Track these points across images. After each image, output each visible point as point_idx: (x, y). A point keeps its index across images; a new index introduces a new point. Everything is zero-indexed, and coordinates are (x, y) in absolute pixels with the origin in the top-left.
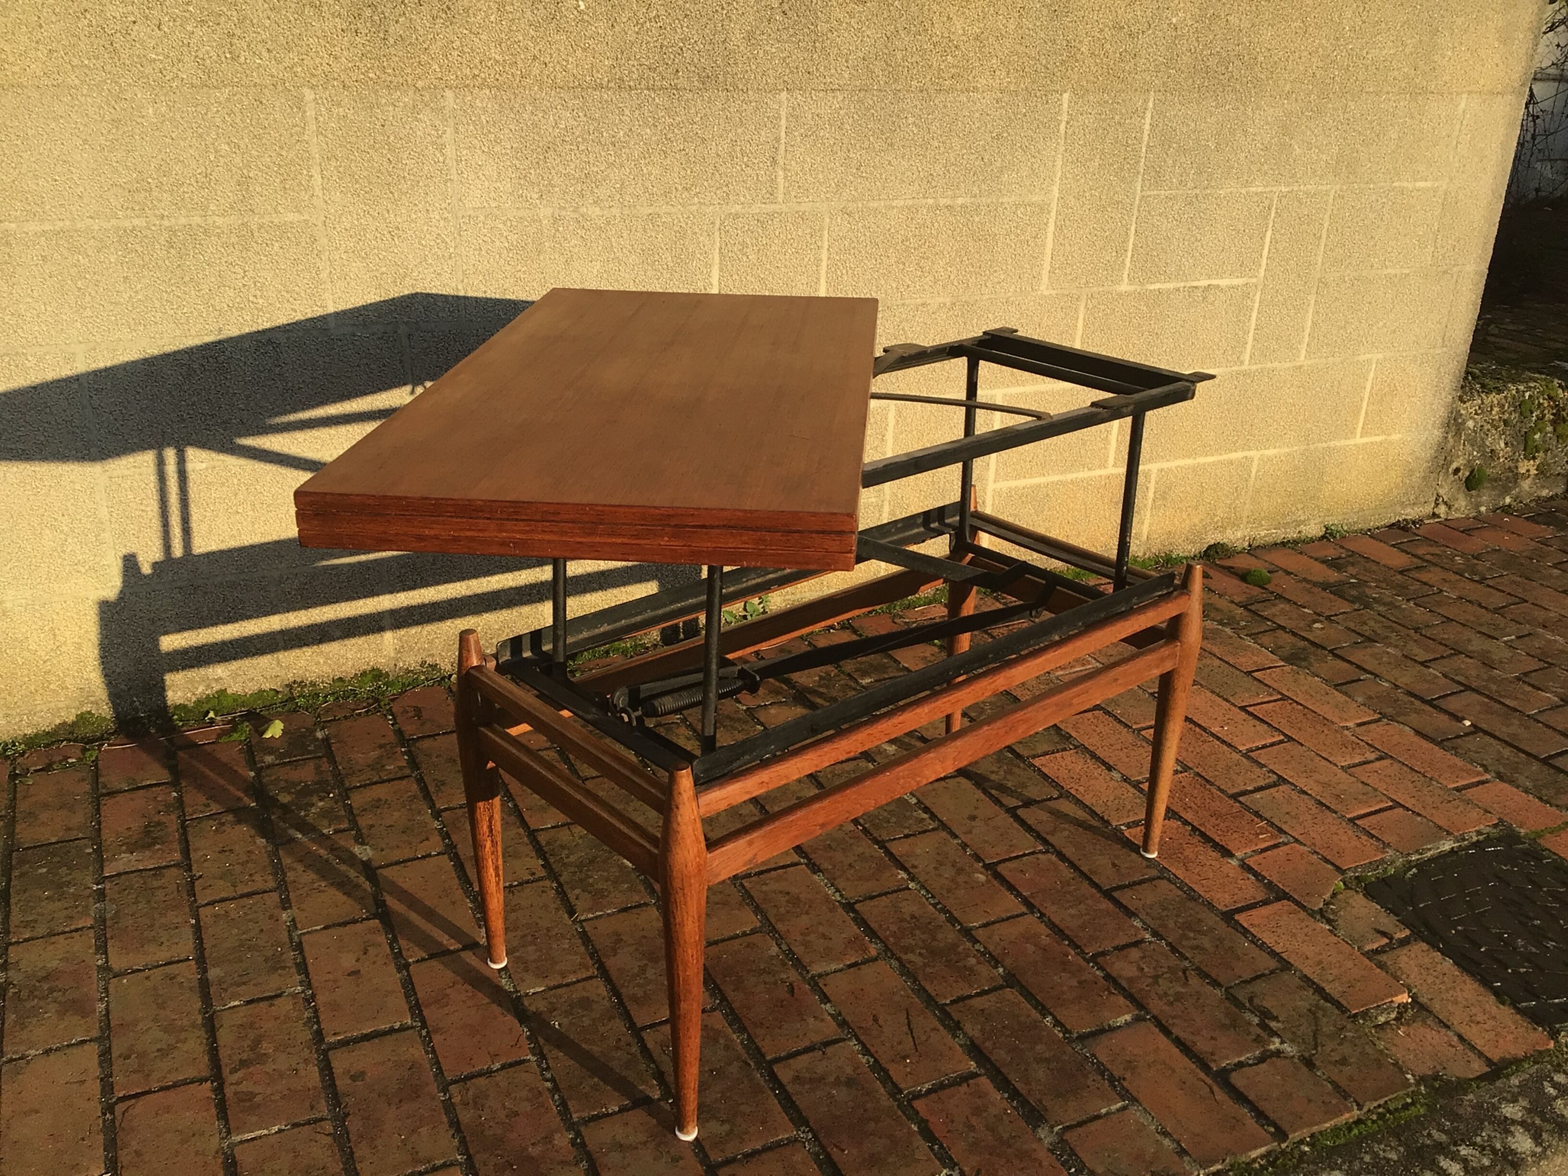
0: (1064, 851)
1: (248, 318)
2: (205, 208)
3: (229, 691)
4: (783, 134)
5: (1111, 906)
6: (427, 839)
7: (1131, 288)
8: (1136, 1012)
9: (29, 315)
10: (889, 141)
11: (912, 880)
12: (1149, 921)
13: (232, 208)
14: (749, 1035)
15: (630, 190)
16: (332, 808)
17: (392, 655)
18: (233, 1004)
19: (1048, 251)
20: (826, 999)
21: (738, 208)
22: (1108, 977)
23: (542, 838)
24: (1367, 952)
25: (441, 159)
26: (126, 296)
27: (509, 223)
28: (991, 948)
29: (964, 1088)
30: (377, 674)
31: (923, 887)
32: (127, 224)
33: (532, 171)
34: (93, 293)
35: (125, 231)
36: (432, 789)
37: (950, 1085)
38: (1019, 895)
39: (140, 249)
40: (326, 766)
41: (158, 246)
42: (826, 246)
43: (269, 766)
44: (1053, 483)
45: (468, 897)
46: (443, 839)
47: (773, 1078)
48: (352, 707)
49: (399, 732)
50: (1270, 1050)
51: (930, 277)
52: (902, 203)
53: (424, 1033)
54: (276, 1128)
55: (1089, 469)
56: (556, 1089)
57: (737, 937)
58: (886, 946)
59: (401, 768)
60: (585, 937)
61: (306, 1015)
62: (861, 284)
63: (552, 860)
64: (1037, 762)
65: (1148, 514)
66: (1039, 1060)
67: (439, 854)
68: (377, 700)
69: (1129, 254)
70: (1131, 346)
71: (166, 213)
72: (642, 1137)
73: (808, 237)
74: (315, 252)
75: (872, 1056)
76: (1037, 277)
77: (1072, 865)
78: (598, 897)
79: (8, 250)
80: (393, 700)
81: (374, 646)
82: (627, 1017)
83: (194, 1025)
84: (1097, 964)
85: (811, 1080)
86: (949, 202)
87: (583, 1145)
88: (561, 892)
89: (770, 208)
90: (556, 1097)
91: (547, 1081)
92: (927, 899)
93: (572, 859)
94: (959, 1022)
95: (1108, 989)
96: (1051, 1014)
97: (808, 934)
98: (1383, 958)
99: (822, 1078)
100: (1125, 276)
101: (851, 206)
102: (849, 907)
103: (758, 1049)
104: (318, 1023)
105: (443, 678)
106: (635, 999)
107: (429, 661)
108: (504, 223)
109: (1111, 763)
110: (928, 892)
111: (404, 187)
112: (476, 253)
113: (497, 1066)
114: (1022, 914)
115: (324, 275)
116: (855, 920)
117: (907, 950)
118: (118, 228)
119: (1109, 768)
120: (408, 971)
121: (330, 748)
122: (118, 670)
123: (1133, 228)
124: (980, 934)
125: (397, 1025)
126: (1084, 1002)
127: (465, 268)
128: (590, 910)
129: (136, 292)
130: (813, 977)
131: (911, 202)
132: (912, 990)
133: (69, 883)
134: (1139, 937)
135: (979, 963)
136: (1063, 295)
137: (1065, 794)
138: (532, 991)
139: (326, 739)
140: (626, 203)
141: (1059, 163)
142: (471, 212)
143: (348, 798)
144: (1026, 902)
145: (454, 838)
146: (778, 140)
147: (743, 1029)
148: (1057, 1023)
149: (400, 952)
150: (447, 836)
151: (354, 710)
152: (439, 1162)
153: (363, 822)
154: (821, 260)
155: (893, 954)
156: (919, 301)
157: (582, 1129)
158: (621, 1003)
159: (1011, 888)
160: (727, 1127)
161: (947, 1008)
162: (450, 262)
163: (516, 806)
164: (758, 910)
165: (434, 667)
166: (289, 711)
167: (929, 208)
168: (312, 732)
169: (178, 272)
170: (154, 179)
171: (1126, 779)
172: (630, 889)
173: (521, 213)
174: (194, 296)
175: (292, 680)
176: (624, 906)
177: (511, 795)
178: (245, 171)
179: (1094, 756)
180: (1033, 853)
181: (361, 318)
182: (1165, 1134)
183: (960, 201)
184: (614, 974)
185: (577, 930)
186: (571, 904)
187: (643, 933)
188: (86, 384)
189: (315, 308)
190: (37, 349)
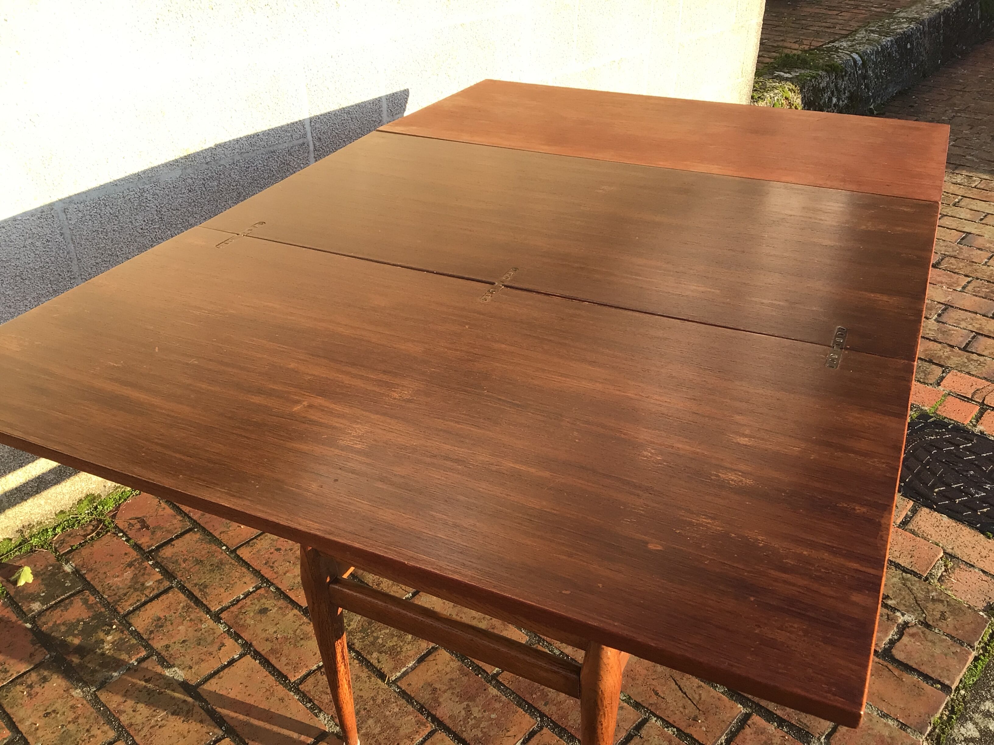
6: (223, 645)
16: (121, 639)
24: (899, 525)
29: (747, 730)
36: (199, 595)
37: (738, 731)
40: (92, 599)
43: (41, 613)
45: (290, 690)
46: (236, 641)
48: (82, 532)
49: (137, 547)
50: (900, 624)
59: (159, 582)
67: (241, 656)
68: (100, 521)
75: (674, 727)
78: (395, 654)
80: (114, 516)
88: (362, 659)
98: (910, 526)
121: (85, 579)
128: (395, 669)
139: (76, 571)
143: (131, 625)
145: (246, 635)
150: (237, 636)
151: (85, 536)
153: (158, 644)
163: (277, 589)
166: (27, 552)
168: (60, 567)
172: (414, 640)
175: (20, 526)
176: (418, 656)
177: (268, 580)
182: (886, 716)
184: (448, 722)
185: (395, 691)
186: (376, 668)
187: (448, 676)
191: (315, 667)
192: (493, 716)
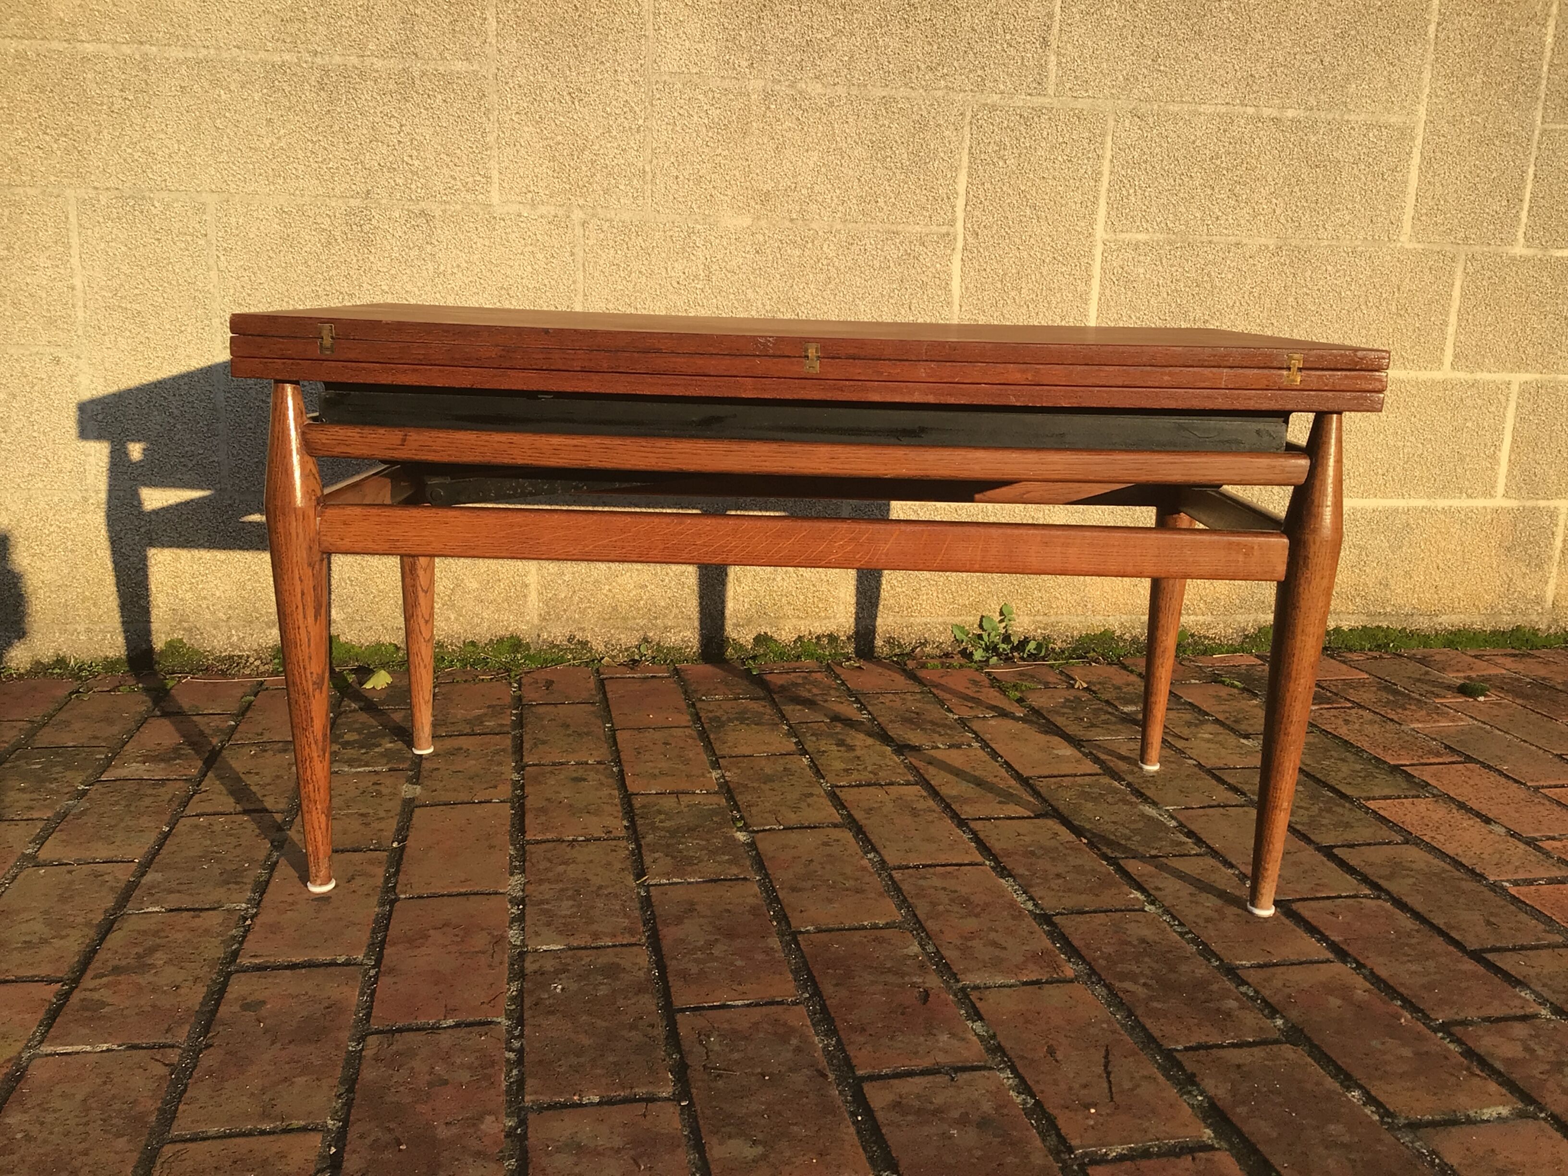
0: (1405, 899)
1: (400, 181)
2: (363, 47)
3: (342, 639)
4: (1057, 10)
5: (1481, 970)
6: (496, 787)
7: (1530, 252)
8: (1520, 1105)
9: (160, 153)
10: (1196, 28)
11: (1152, 903)
12: (1546, 993)
13: (393, 49)
14: (839, 1041)
15: (860, 65)
16: (400, 750)
17: (536, 621)
18: (150, 910)
19: (1412, 190)
20: (976, 1015)
21: (996, 97)
22: (1469, 1053)
23: (637, 802)
25: (636, 10)
26: (267, 142)
27: (710, 95)
28: (1266, 993)
29: (1186, 1162)
30: (516, 644)
31: (1167, 911)
32: (277, 59)
33: (743, 33)
34: (232, 134)
35: (273, 66)
36: (526, 746)
37: (1159, 1155)
38: (1323, 938)
39: (287, 89)
41: (307, 87)
42: (1108, 154)
44: (1415, 509)
45: (514, 845)
46: (515, 790)
47: (860, 1101)
48: (479, 673)
49: (519, 698)
51: (1248, 209)
52: (1211, 109)
53: (372, 972)
54: (105, 1047)
55: (1469, 496)
56: (520, 1062)
57: (864, 928)
58: (1091, 968)
59: (502, 725)
60: (647, 902)
61: (234, 932)
62: (1154, 209)
63: (639, 822)
64: (1372, 804)
65: (1555, 570)
66: (1331, 1144)
67: (501, 802)
68: (508, 673)
69: (1526, 206)
70: (1528, 331)
71: (319, 49)
72: (618, 1142)
73: (1085, 142)
74: (483, 109)
75: (1033, 1096)
76: (1396, 223)
77: (1417, 916)
78: (683, 863)
79: (145, 77)
80: (527, 673)
81: (515, 606)
82: (666, 994)
83: (88, 924)
84: (1450, 1034)
85: (919, 1112)
86: (1275, 113)
87: (524, 1137)
88: (638, 855)
89: (1038, 101)
90: (515, 1072)
91: (511, 1050)
92: (1172, 926)
93: (667, 824)
94: (1194, 1075)
95: (1468, 1069)
96: (1360, 1087)
97: (973, 938)
99: (938, 1112)
100: (1520, 235)
101: (1144, 108)
102: (1045, 919)
103: (847, 1061)
104: (241, 943)
105: (593, 659)
106: (684, 976)
107: (579, 636)
108: (705, 94)
109: (1490, 815)
110: (1174, 918)
111: (590, 40)
112: (670, 128)
113: (450, 1022)
114: (1328, 961)
115: (491, 139)
116: (1049, 934)
117: (1124, 976)
118: (264, 63)
119: (1487, 821)
120: (392, 907)
122: (218, 594)
123: (1531, 171)
124: (1253, 976)
125: (341, 959)
126: (1422, 1079)
127: (654, 145)
128: (667, 875)
129: (279, 138)
130: (963, 989)
131: (1223, 109)
132: (1123, 1025)
133: (55, 779)
134: (1529, 1011)
135: (1242, 1008)
136: (1432, 252)
137: (1410, 839)
138: (545, 948)
140: (855, 82)
141: (1427, 76)
142: (666, 77)
144: (1334, 947)
145: (531, 790)
146: (1050, 15)
147: (832, 1032)
148: (1370, 1099)
149: (394, 887)
150: (521, 787)
151: (478, 677)
152: (296, 1123)
154: (1100, 173)
155: (1100, 979)
156: (1232, 239)
157: (531, 1117)
158: (663, 976)
159: (1312, 930)
160: (759, 1150)
161: (1178, 1056)
162: (638, 137)
163: (621, 772)
164: (903, 902)
165: (584, 644)
167: (1250, 119)
169: (327, 120)
170: (309, 8)
171: (1514, 835)
172: (730, 862)
173: (726, 84)
174: (341, 150)
176: (714, 877)
177: (620, 761)
178: (411, 7)
179: (1462, 806)
180: (1355, 896)
181: (529, 195)
183: (1290, 113)
184: (666, 944)
185: (639, 893)
186: (642, 866)
187: (728, 907)
188: (214, 241)
189: (478, 178)
190: (165, 194)
191: (571, 838)
192: (739, 963)
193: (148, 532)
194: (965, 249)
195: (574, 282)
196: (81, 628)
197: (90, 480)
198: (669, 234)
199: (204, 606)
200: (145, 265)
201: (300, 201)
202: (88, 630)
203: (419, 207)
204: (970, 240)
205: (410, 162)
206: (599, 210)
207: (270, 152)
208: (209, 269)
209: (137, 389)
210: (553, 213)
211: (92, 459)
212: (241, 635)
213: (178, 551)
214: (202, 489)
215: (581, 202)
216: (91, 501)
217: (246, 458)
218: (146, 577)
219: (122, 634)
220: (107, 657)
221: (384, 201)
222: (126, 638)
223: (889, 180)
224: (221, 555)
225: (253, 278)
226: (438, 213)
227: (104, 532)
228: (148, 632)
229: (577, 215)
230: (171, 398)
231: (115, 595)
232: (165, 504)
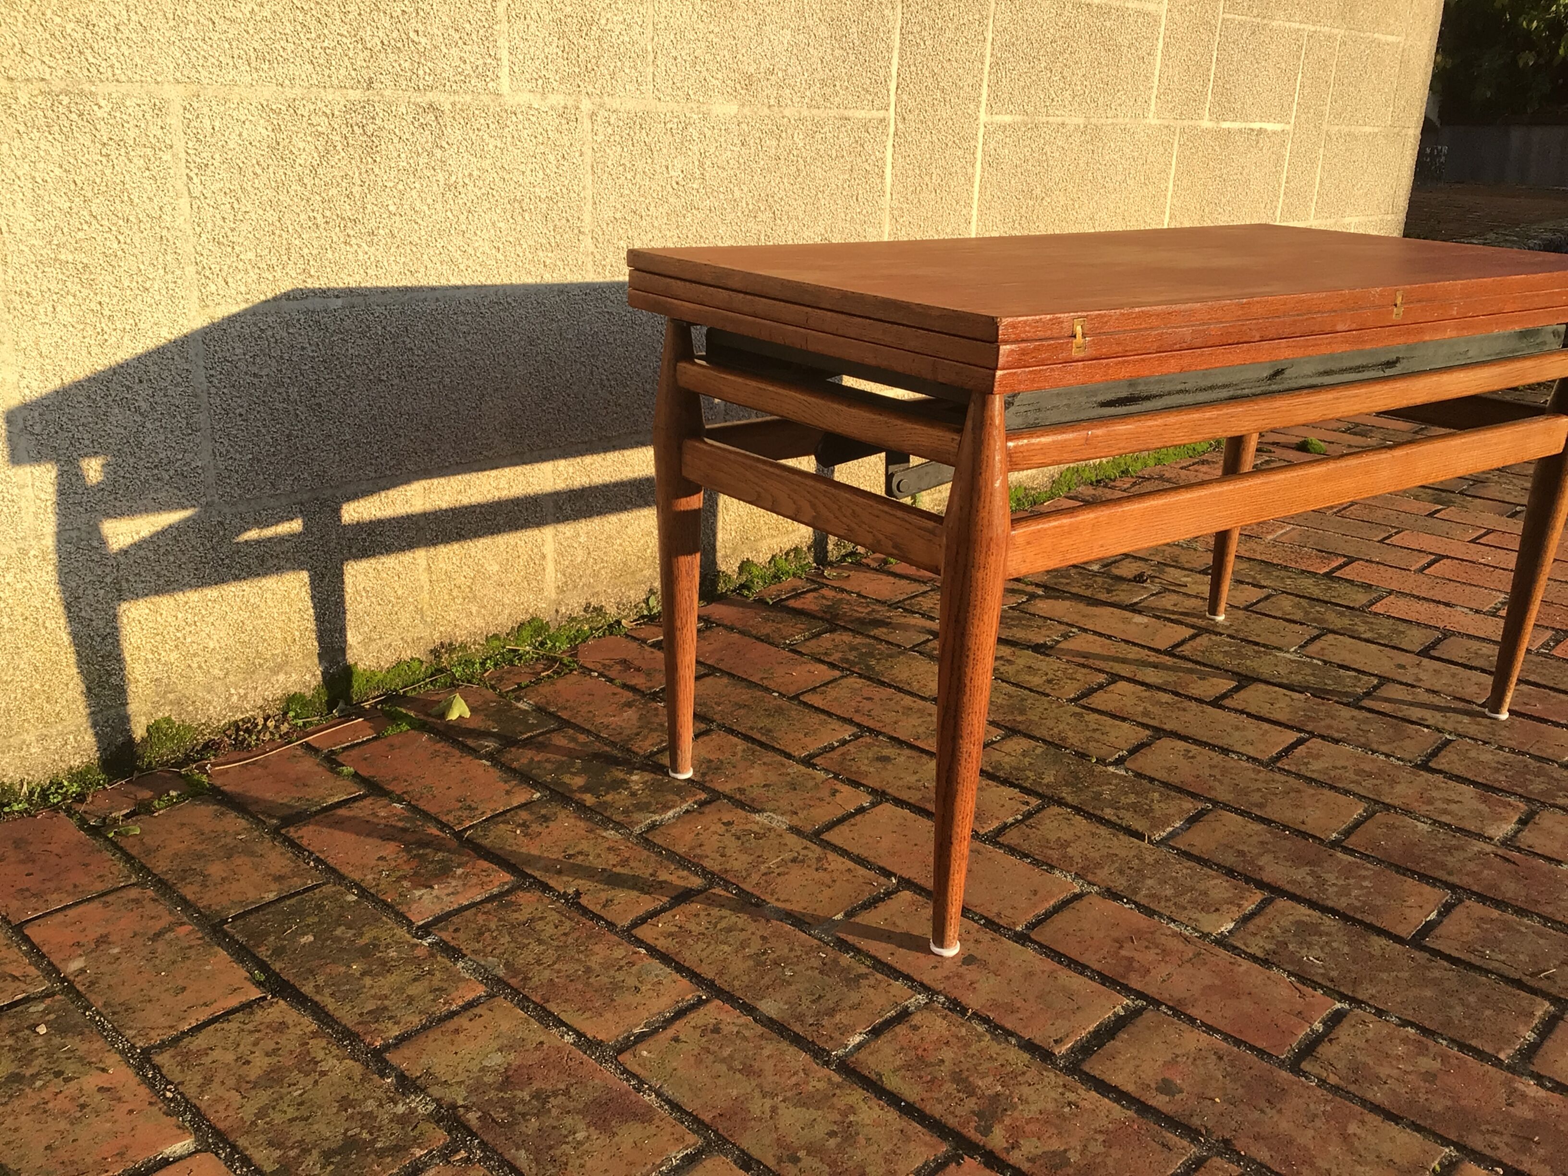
1: (407, 65)
3: (361, 666)
6: (836, 791)
7: (1210, 125)
9: (103, 24)
17: (554, 596)
18: (854, 1040)
19: (1157, 71)
20: (1552, 860)
30: (536, 625)
36: (763, 738)
40: (582, 737)
43: (500, 751)
46: (856, 788)
48: (528, 670)
49: (629, 688)
53: (1166, 1010)
57: (1361, 821)
60: (1193, 858)
61: (980, 1028)
63: (1026, 785)
64: (1377, 610)
68: (553, 659)
69: (1211, 85)
76: (1148, 102)
80: (574, 656)
83: (835, 1085)
90: (1444, 1041)
91: (1402, 1026)
92: (1484, 746)
97: (1431, 802)
100: (1207, 110)
102: (1425, 768)
104: (1011, 1033)
105: (610, 626)
106: (1359, 910)
107: (594, 602)
113: (1319, 1024)
120: (1032, 940)
121: (559, 717)
122: (211, 645)
123: (1215, 54)
125: (1120, 1011)
127: (656, 20)
128: (1154, 828)
130: (1504, 842)
133: (375, 945)
136: (1164, 127)
137: (1448, 632)
139: (540, 709)
145: (869, 783)
150: (855, 783)
153: (723, 787)
165: (599, 610)
174: (338, 22)
175: (438, 642)
181: (540, 82)
185: (1170, 852)
186: (1120, 826)
187: (1255, 839)
188: (183, 155)
189: (489, 61)
190: (111, 87)
192: (1366, 884)
193: (116, 582)
194: (896, 134)
195: (584, 188)
196: (30, 738)
197: (28, 520)
198: (669, 126)
199: (195, 665)
200: (89, 195)
201: (290, 93)
202: (43, 738)
203: (427, 99)
204: (900, 126)
205: (416, 39)
206: (606, 98)
207: (251, 24)
208: (178, 196)
209: (89, 380)
210: (562, 103)
211: (29, 492)
212: (242, 692)
213: (156, 599)
214: (184, 508)
215: (590, 89)
216: (32, 553)
217: (238, 456)
218: (116, 644)
219: (91, 731)
220: (71, 768)
221: (387, 93)
222: (96, 734)
223: (844, 62)
224: (212, 593)
225: (236, 206)
226: (447, 107)
227: (54, 592)
228: (125, 719)
229: (586, 105)
230: (136, 387)
231: (78, 679)
232: (136, 538)
